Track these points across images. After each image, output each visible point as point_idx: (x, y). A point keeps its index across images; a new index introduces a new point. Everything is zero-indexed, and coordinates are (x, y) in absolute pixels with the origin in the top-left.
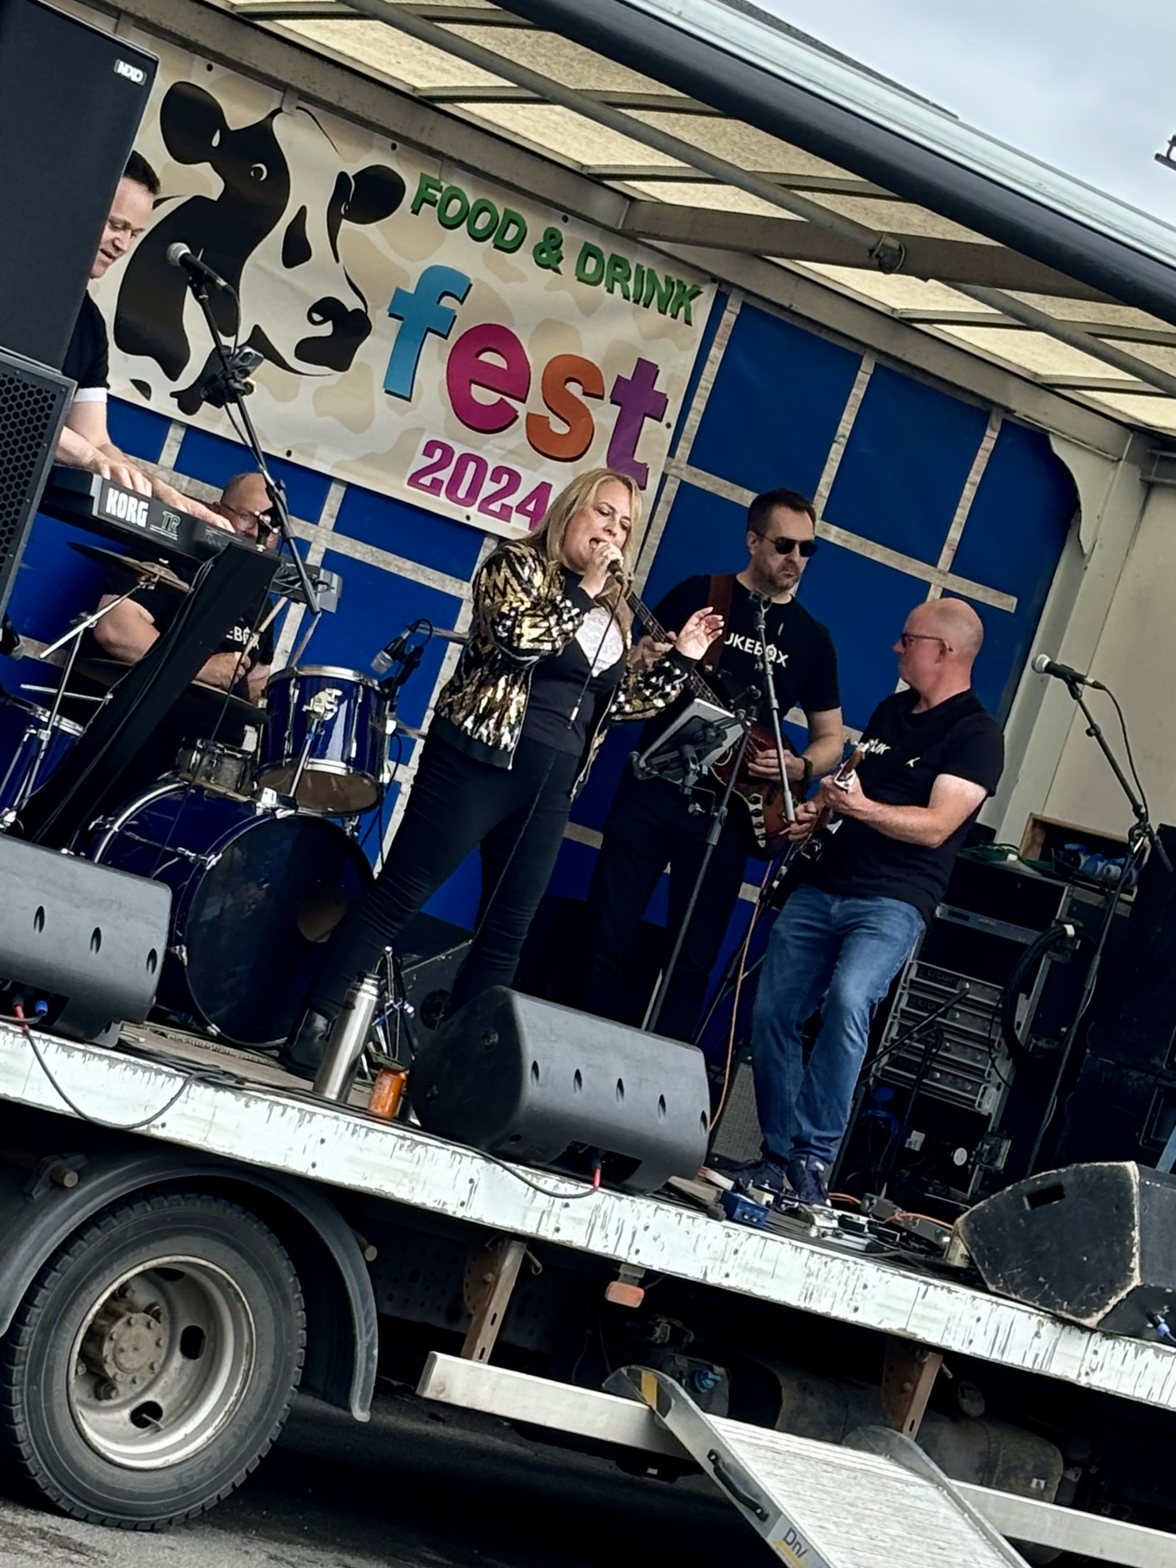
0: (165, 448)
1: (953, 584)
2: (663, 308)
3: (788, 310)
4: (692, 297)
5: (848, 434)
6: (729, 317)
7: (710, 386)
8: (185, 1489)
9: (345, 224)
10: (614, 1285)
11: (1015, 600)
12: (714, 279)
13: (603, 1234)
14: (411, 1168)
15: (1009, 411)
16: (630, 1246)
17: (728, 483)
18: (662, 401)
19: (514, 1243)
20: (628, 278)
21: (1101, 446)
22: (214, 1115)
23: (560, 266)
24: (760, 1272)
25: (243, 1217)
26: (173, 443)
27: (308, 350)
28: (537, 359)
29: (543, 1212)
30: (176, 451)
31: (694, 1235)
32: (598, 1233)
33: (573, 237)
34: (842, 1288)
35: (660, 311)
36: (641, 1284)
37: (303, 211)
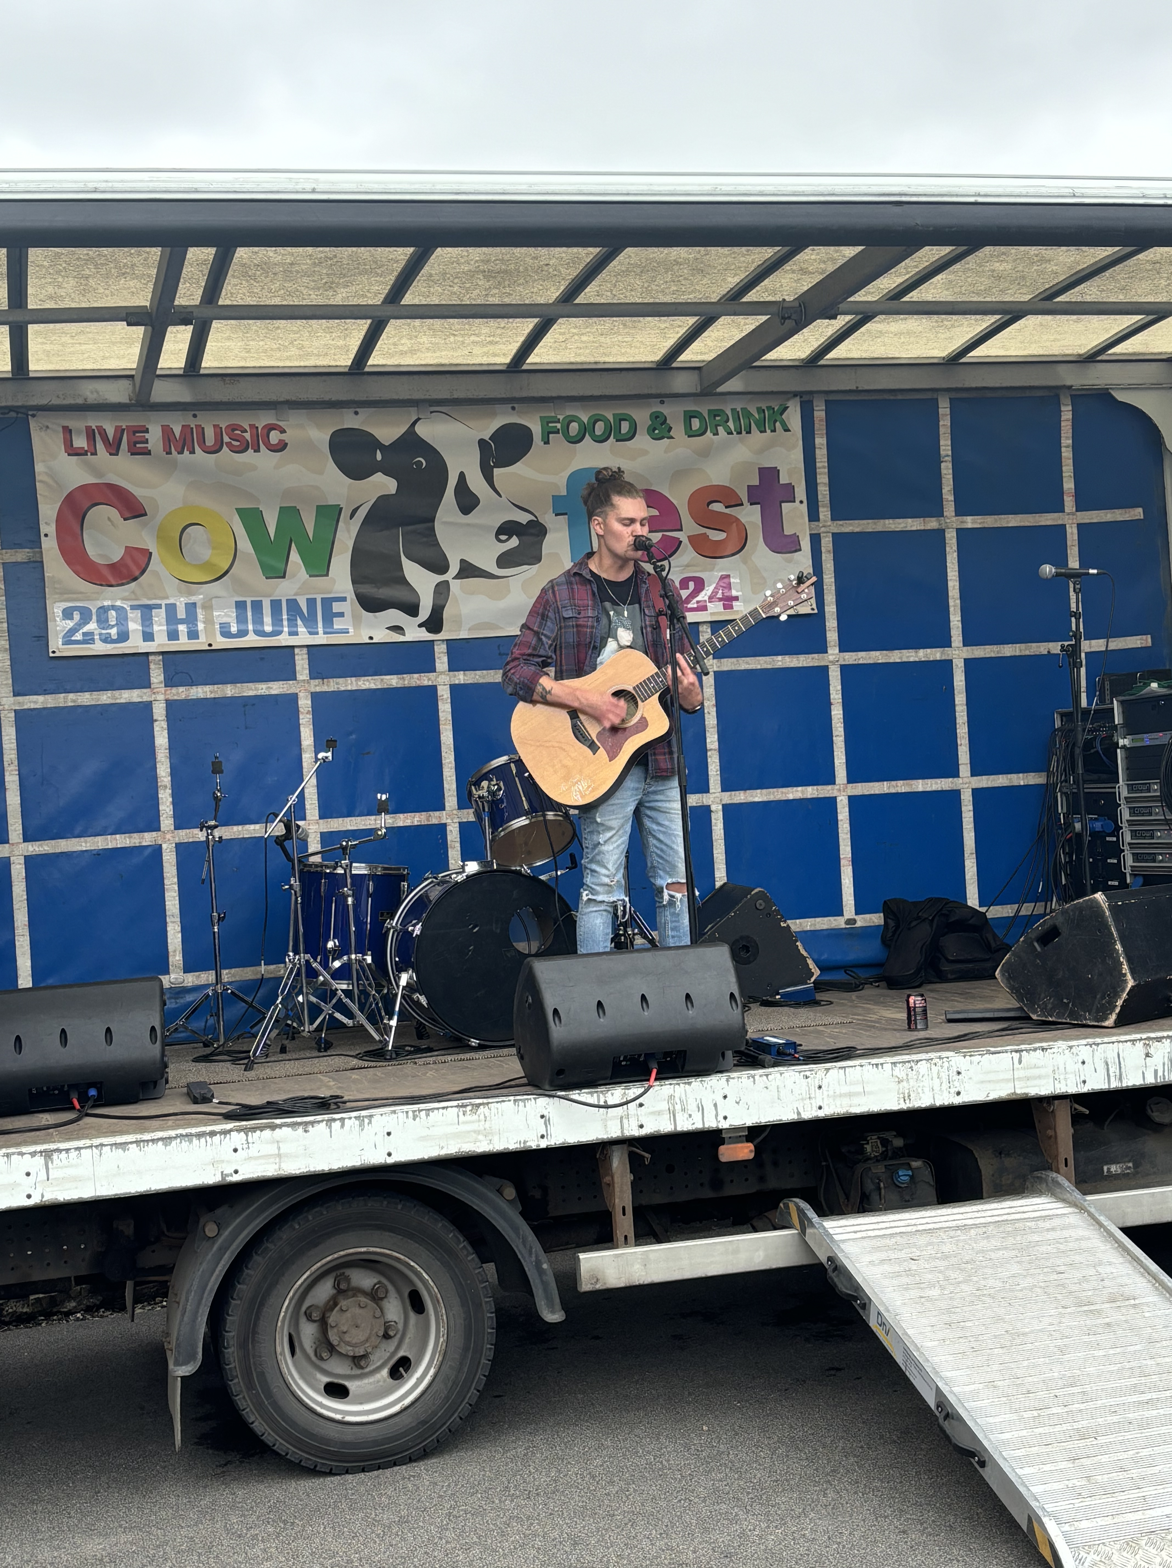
0: (437, 660)
1: (1083, 519)
2: (763, 429)
3: (857, 391)
4: (782, 414)
5: (950, 453)
6: (820, 414)
7: (826, 464)
8: (424, 1422)
9: (496, 471)
10: (722, 1149)
11: (1140, 510)
12: (795, 394)
13: (686, 1116)
14: (481, 1126)
15: (1070, 387)
16: (717, 1116)
17: (870, 521)
18: (790, 489)
19: (614, 1147)
20: (727, 421)
21: (1155, 382)
22: (279, 1148)
23: (671, 433)
24: (850, 1095)
25: (385, 1203)
26: (442, 655)
27: (505, 561)
28: (680, 499)
29: (621, 1118)
30: (445, 659)
31: (773, 1088)
32: (679, 1117)
33: (673, 412)
34: (937, 1082)
35: (761, 432)
36: (749, 1139)
37: (462, 476)
